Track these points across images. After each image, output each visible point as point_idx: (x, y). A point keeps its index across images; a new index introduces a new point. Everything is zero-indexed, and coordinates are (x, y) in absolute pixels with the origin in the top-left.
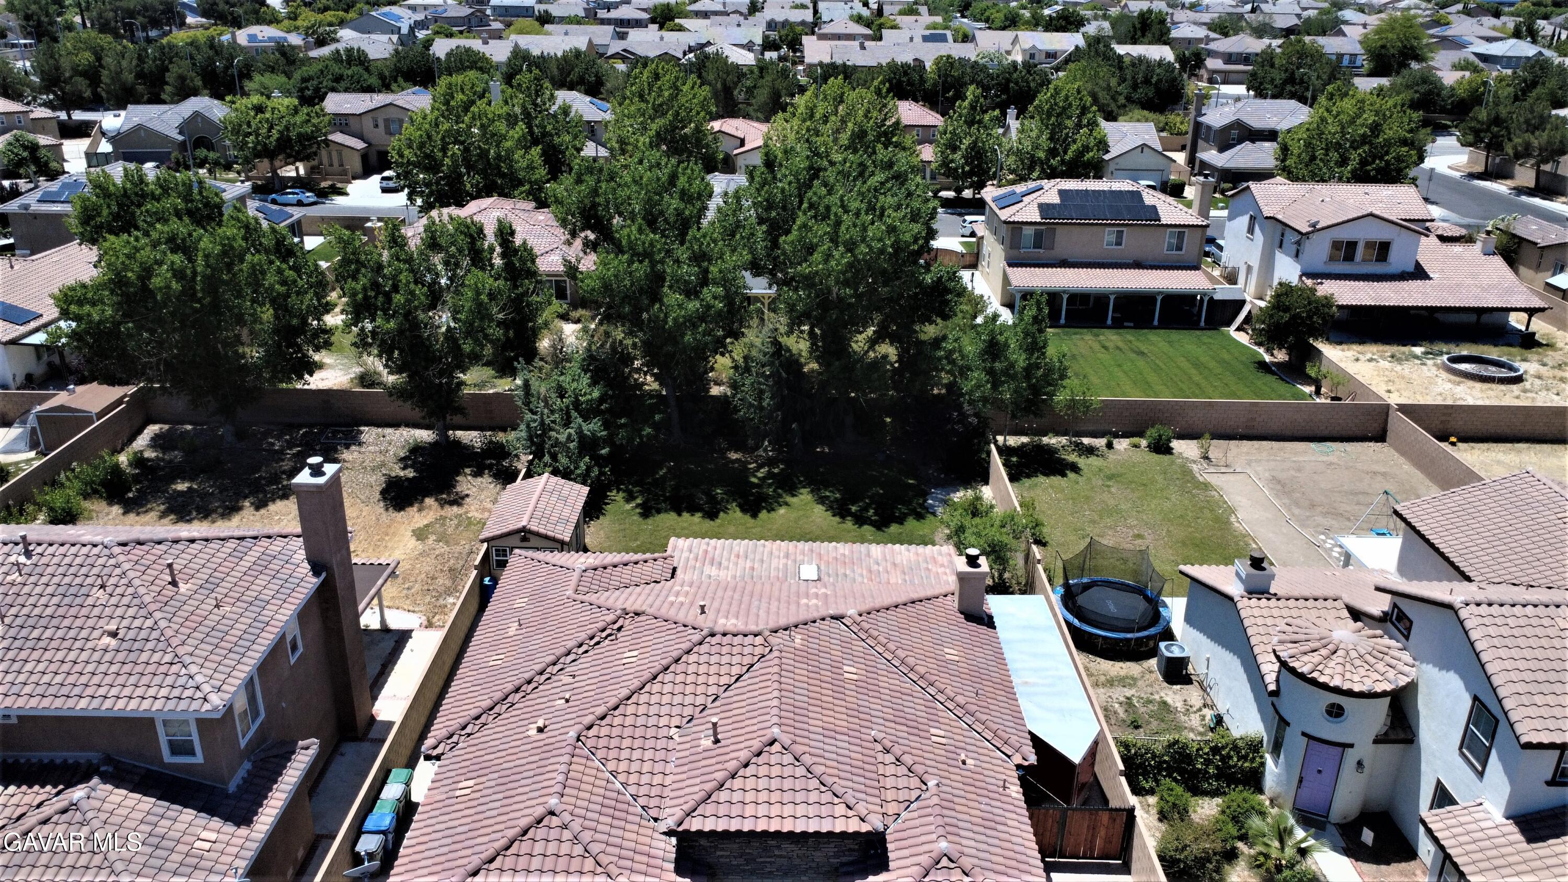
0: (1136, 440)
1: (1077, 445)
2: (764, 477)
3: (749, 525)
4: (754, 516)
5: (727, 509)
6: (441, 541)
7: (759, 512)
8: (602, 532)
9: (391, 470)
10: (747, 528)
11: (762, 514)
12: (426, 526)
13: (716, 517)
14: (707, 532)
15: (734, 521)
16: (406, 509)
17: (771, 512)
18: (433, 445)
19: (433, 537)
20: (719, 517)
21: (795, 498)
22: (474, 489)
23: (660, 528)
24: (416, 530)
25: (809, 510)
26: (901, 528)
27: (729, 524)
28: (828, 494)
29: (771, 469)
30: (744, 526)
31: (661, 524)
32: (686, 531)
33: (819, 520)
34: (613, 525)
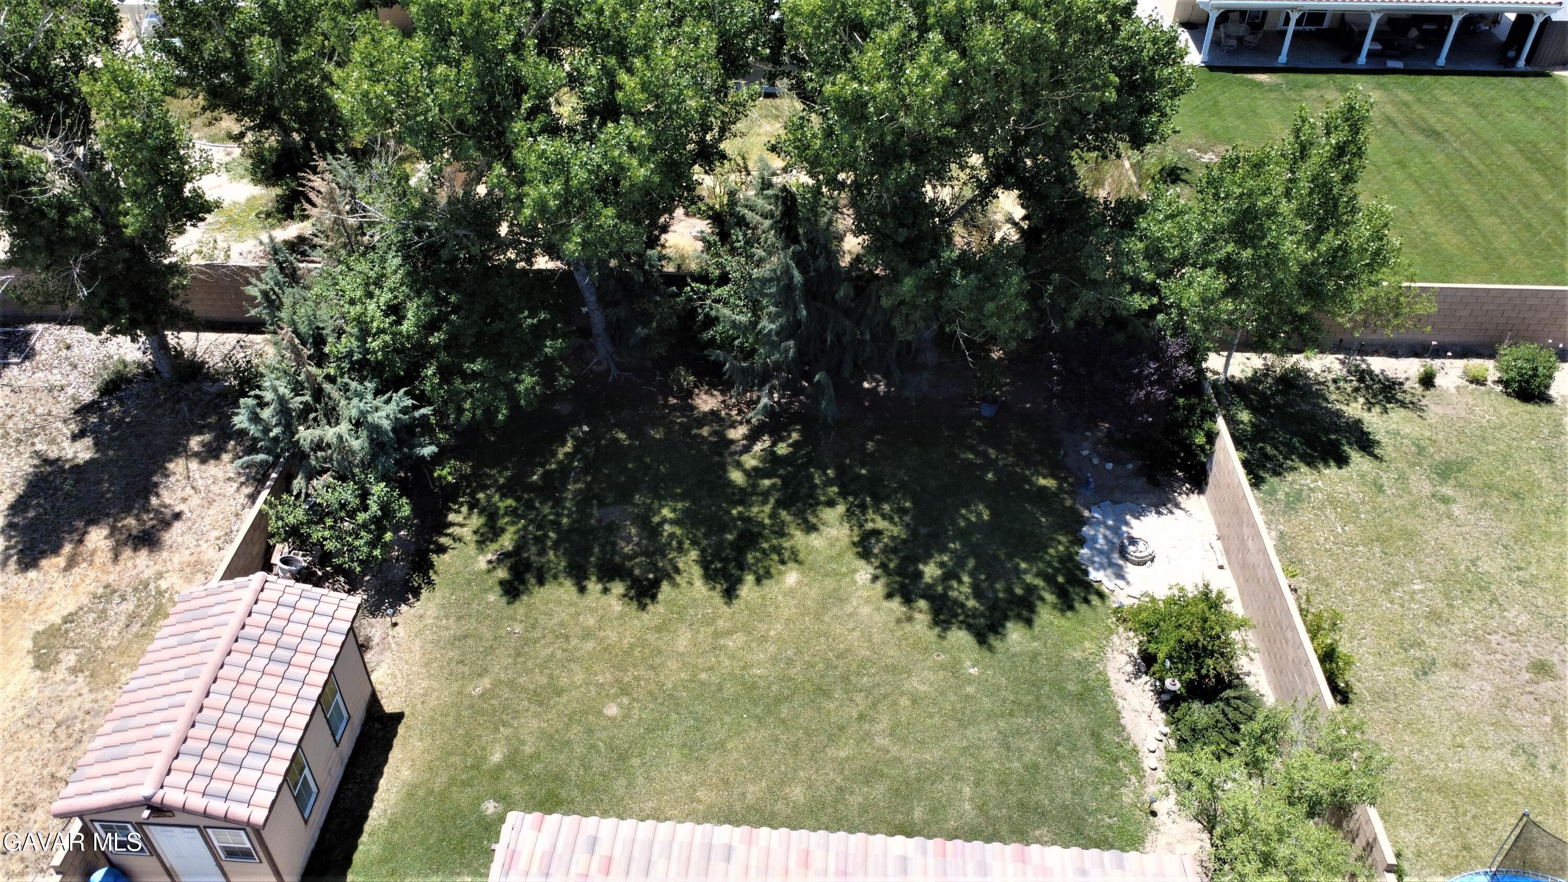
0: (1476, 364)
1: (1363, 375)
2: (755, 469)
3: (720, 623)
4: (730, 594)
5: (677, 571)
6: (82, 671)
7: (740, 581)
8: (418, 642)
9: (53, 441)
10: (717, 635)
11: (748, 589)
12: (66, 620)
13: (653, 597)
14: (632, 646)
15: (691, 611)
16: (44, 563)
17: (765, 582)
18: (148, 374)
19: (69, 658)
20: (660, 597)
21: (814, 535)
22: (195, 501)
23: (537, 634)
24: (44, 632)
25: (845, 575)
26: (1034, 638)
27: (681, 619)
28: (881, 524)
29: (774, 444)
30: (710, 630)
31: (542, 620)
32: (590, 645)
33: (865, 610)
34: (444, 621)
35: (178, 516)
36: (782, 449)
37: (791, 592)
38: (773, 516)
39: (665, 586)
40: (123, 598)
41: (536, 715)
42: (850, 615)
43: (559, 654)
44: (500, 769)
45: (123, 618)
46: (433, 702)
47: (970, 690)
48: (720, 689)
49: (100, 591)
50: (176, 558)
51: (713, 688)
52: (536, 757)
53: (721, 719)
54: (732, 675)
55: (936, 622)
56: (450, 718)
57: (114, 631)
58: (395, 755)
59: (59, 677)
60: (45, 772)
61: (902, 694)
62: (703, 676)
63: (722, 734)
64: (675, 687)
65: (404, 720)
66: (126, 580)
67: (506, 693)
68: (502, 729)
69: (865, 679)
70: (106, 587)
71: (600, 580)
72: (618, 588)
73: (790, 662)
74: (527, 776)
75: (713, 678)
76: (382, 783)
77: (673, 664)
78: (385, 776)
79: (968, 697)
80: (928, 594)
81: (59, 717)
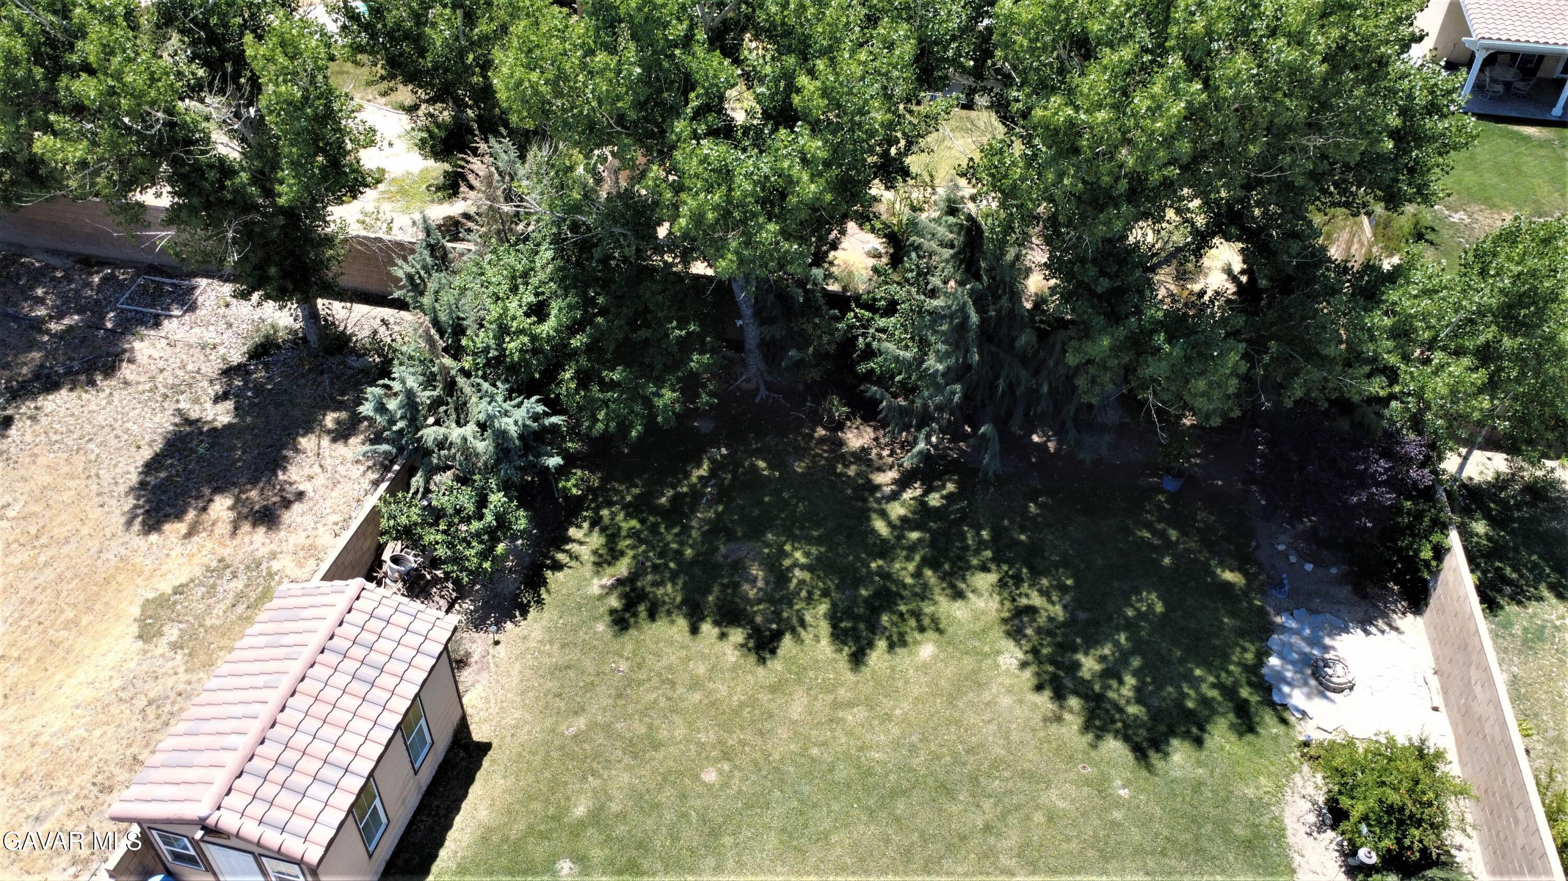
2: (904, 519)
3: (841, 691)
4: (857, 659)
5: (803, 623)
6: (182, 648)
7: (871, 645)
8: (517, 666)
9: (196, 401)
10: (836, 705)
11: (878, 656)
12: (178, 590)
13: (773, 652)
14: (742, 705)
15: (811, 674)
16: (167, 527)
17: (898, 650)
18: (298, 342)
19: (172, 632)
20: (780, 652)
21: (959, 603)
22: (321, 480)
23: (642, 675)
24: (153, 601)
25: (986, 655)
26: (1199, 763)
27: (799, 681)
28: (1036, 600)
29: (926, 493)
30: (830, 698)
31: (650, 659)
32: (697, 697)
33: (1006, 701)
34: (548, 647)
35: (300, 495)
36: (934, 500)
37: (924, 668)
38: (918, 574)
39: (787, 641)
40: (235, 576)
41: (629, 769)
42: (988, 704)
43: (662, 702)
44: (581, 825)
45: (231, 596)
46: (523, 737)
47: (1117, 815)
48: (831, 770)
49: (214, 564)
50: (292, 539)
51: (824, 767)
52: (621, 816)
53: (828, 805)
54: (847, 756)
55: (1087, 727)
56: (538, 758)
57: (219, 609)
58: (475, 790)
59: (159, 651)
60: (128, 753)
61: (1037, 807)
62: (815, 751)
63: (827, 824)
64: (782, 760)
65: (490, 753)
66: (241, 556)
67: (600, 739)
68: (590, 779)
69: (997, 782)
70: (220, 561)
71: (716, 623)
72: (737, 635)
73: (913, 750)
74: (608, 839)
75: (826, 755)
76: (458, 819)
77: (783, 733)
78: (461, 813)
79: (1115, 824)
80: (1083, 690)
81: (152, 695)
